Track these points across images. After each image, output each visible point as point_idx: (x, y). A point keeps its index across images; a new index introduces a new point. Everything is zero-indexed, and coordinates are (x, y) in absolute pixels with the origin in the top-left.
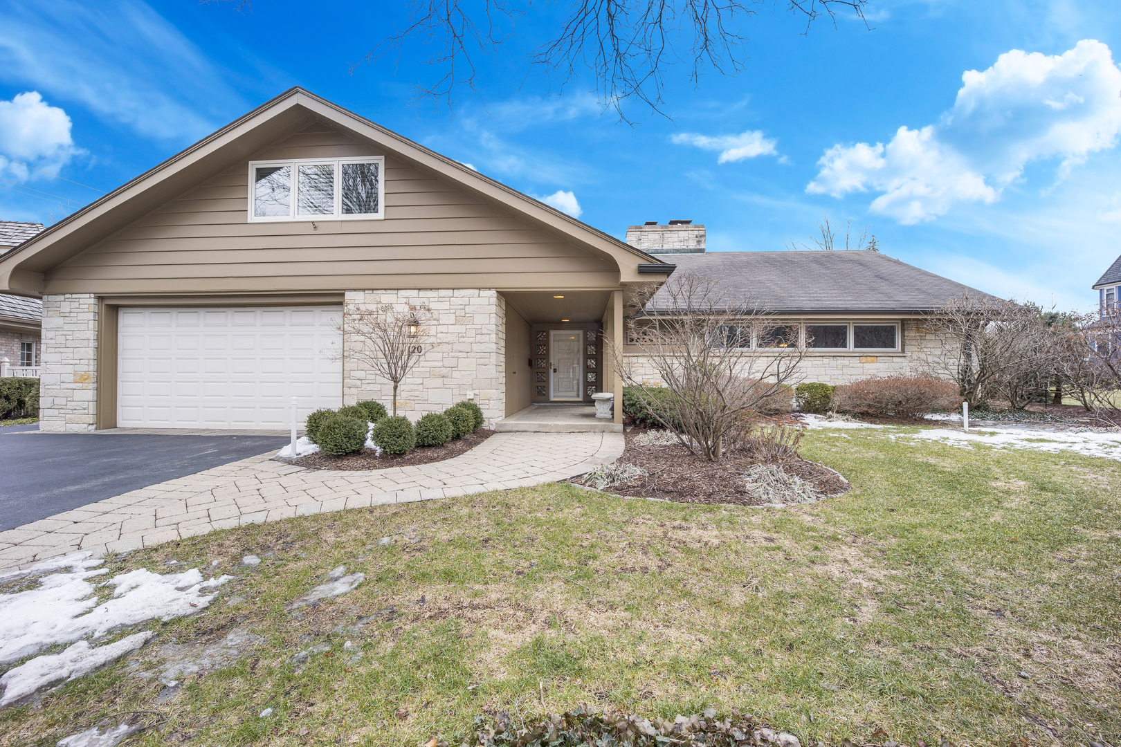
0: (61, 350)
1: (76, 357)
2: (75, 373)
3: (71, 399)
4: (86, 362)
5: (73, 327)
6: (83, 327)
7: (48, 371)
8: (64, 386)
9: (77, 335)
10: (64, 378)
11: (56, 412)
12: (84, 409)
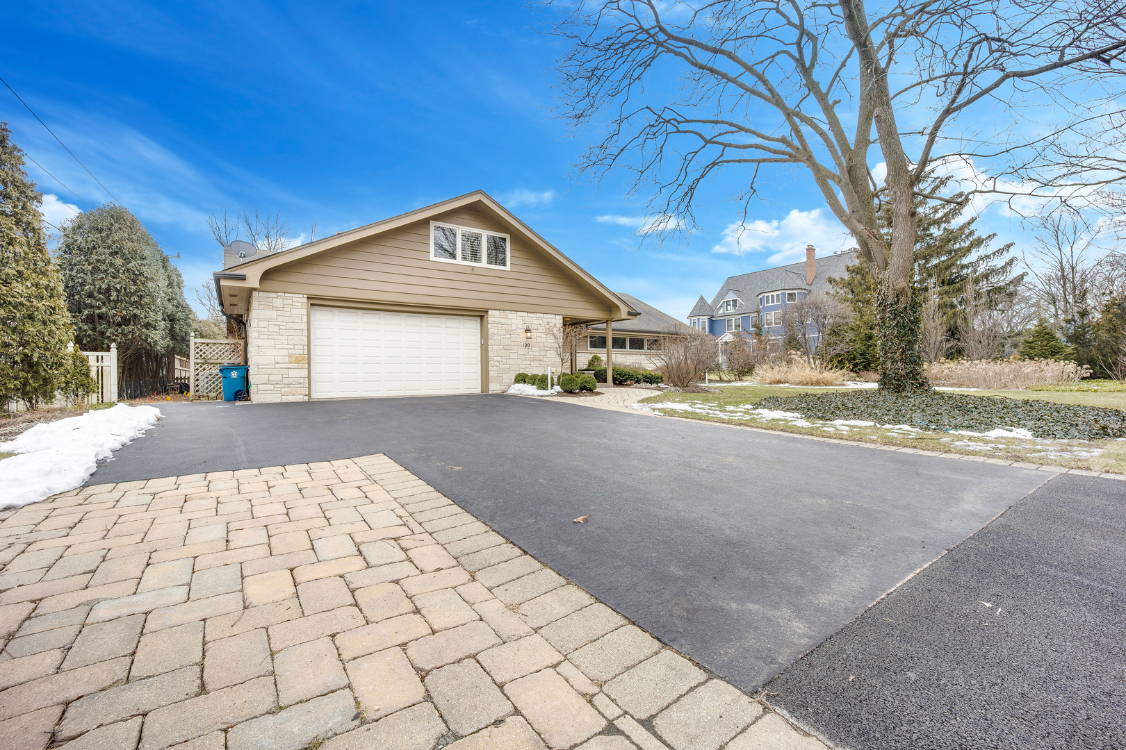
0: (275, 337)
1: (290, 343)
2: (290, 356)
3: (287, 376)
4: (302, 347)
5: (287, 319)
6: (297, 320)
7: (261, 354)
8: (277, 366)
9: (291, 325)
10: (278, 359)
11: (271, 387)
12: (301, 384)
